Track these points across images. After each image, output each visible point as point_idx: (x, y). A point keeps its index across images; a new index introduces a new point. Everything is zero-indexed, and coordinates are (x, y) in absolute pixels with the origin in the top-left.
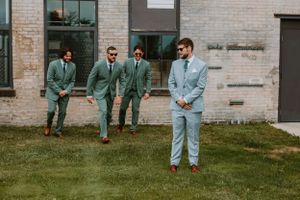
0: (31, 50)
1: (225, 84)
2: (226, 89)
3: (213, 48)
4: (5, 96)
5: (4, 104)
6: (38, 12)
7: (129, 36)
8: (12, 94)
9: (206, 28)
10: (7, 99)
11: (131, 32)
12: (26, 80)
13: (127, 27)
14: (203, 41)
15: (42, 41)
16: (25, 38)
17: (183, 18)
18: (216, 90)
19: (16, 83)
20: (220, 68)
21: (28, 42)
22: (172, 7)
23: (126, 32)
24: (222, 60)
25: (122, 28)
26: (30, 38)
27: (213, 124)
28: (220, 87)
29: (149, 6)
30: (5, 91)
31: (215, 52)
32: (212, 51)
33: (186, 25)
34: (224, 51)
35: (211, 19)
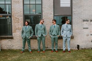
0: (19, 22)
1: (90, 34)
2: (90, 36)
3: (85, 21)
4: (10, 39)
5: (10, 42)
6: (21, 9)
7: (54, 17)
8: (12, 38)
9: (82, 14)
10: (10, 40)
13: (53, 14)
14: (81, 18)
15: (22, 19)
16: (17, 18)
17: (73, 10)
18: (86, 36)
19: (13, 34)
20: (88, 28)
21: (17, 20)
23: (52, 15)
24: (89, 25)
25: (51, 14)
26: (18, 18)
27: (85, 49)
28: (88, 35)
29: (61, 6)
30: (10, 37)
31: (86, 22)
32: (84, 22)
33: (75, 12)
34: (89, 22)
35: (84, 10)
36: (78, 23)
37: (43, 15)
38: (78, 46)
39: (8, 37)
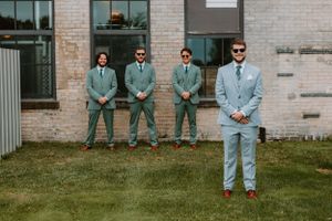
0: (76, 57)
1: (298, 94)
2: (298, 99)
3: (283, 52)
4: (48, 108)
5: (47, 118)
6: (84, 16)
7: (186, 39)
8: (55, 106)
9: (275, 29)
10: (50, 111)
11: (187, 36)
12: (71, 90)
13: (182, 29)
14: (272, 44)
15: (88, 47)
16: (69, 44)
17: (247, 18)
18: (286, 100)
19: (59, 93)
20: (291, 75)
21: (72, 48)
22: (234, 5)
23: (181, 35)
24: (294, 65)
25: (177, 30)
26: (75, 44)
27: (283, 140)
28: (291, 97)
29: (208, 6)
30: (48, 103)
31: (286, 56)
32: (281, 55)
33: (252, 26)
34: (296, 54)
35: (280, 18)
36: (261, 60)
37: (152, 34)
38: (262, 131)
39: (40, 103)
